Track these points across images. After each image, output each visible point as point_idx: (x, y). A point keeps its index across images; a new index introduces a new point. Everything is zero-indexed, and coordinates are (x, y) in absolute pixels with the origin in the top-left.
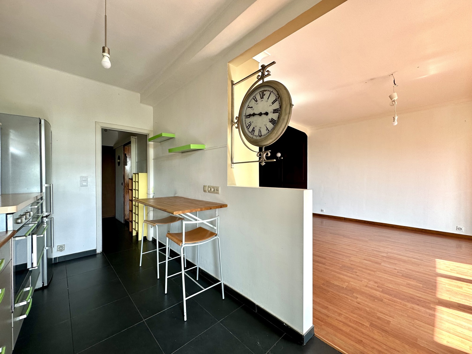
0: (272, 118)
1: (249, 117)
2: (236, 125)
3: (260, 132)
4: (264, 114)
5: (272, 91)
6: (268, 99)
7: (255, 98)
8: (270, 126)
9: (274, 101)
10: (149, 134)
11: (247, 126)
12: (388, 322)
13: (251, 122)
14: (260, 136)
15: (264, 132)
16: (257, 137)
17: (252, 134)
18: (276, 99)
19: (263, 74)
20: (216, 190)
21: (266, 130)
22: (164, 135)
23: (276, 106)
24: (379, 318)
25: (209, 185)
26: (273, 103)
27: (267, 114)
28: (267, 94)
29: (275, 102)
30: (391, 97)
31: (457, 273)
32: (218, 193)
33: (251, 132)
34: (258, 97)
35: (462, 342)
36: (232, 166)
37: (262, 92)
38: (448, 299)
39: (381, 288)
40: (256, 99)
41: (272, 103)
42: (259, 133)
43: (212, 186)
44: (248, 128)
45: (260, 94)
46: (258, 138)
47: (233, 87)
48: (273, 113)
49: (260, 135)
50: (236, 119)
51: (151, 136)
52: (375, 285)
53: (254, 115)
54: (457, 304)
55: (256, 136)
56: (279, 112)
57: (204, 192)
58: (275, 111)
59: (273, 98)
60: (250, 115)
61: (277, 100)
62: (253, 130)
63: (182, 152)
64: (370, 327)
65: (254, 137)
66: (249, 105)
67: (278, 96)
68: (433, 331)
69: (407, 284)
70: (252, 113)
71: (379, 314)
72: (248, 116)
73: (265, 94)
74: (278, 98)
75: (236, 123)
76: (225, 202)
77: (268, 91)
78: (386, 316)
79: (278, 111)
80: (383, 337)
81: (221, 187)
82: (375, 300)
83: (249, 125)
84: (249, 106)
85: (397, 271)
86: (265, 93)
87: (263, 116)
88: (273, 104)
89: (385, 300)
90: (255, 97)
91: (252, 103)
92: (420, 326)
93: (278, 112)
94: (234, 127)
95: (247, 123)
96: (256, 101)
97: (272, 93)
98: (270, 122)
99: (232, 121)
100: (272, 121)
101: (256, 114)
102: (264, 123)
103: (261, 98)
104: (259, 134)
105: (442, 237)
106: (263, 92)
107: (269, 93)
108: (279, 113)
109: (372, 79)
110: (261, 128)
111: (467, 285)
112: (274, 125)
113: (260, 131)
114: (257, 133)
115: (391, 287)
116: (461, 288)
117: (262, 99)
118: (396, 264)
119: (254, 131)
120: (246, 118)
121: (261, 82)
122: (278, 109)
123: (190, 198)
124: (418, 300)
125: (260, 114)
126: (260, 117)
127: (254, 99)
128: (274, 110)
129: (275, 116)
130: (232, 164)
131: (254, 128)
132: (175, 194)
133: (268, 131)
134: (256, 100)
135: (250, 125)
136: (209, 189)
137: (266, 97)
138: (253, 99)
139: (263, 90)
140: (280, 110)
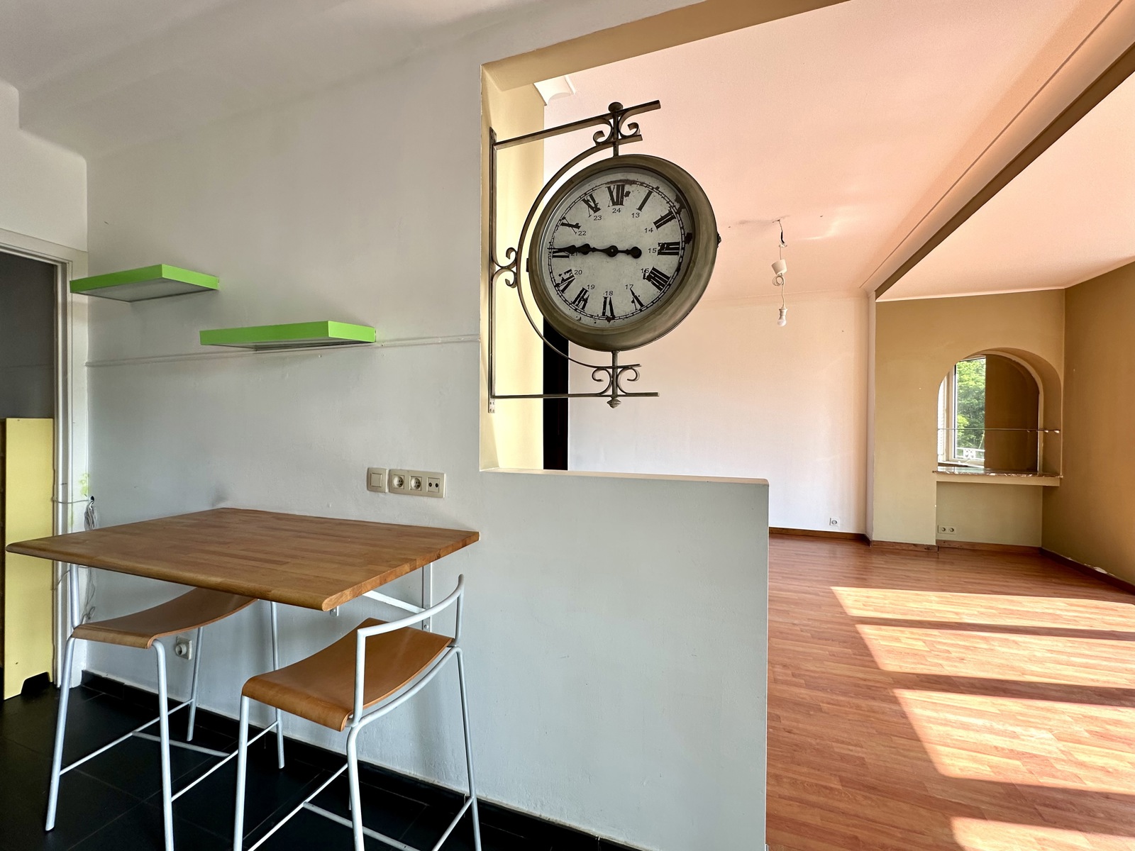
0: (654, 269)
1: (568, 257)
2: (509, 276)
3: (608, 307)
4: (627, 252)
5: (657, 188)
6: (640, 209)
7: (589, 198)
8: (648, 292)
9: (662, 218)
10: (64, 265)
11: (558, 280)
12: (862, 762)
13: (574, 273)
14: (609, 319)
15: (623, 306)
16: (598, 321)
17: (576, 310)
18: (670, 213)
19: (616, 129)
20: (430, 485)
21: (633, 302)
22: (168, 272)
23: (671, 232)
24: (843, 758)
25: (393, 467)
26: (659, 223)
27: (635, 253)
28: (636, 192)
29: (665, 223)
30: (775, 268)
31: (876, 610)
32: (438, 495)
33: (574, 303)
34: (603, 198)
35: (975, 760)
36: (491, 406)
37: (618, 186)
38: (898, 670)
39: (799, 676)
40: (594, 201)
41: (655, 223)
42: (604, 308)
43: (408, 471)
44: (561, 288)
45: (609, 188)
46: (603, 323)
47: (494, 152)
48: (660, 253)
49: (608, 313)
50: (508, 255)
51: (76, 274)
52: (786, 671)
53: (586, 250)
54: (915, 676)
55: (592, 316)
56: (681, 252)
57: (368, 492)
58: (665, 249)
59: (658, 207)
60: (572, 250)
61: (673, 218)
62: (582, 298)
63: (258, 348)
64: (845, 788)
65: (586, 321)
66: (564, 218)
67: (678, 206)
68: (926, 752)
69: (830, 655)
70: (578, 244)
71: (838, 748)
72: (560, 250)
73: (628, 194)
74: (678, 212)
75: (508, 268)
76: (470, 524)
77: (642, 184)
78: (851, 747)
79: (678, 249)
80: (879, 807)
81: (447, 475)
82: (812, 713)
83: (563, 280)
84: (564, 221)
85: (798, 628)
86: (627, 188)
87: (621, 257)
88: (658, 227)
89: (825, 706)
90: (591, 196)
91: (581, 213)
92: (908, 750)
93: (677, 254)
94: (500, 282)
95: (555, 274)
96: (596, 209)
97: (654, 194)
98: (649, 278)
99: (492, 260)
100: (654, 277)
101: (594, 250)
102: (625, 282)
103: (614, 204)
104: (604, 314)
105: (812, 541)
106: (623, 186)
107: (643, 192)
108: (682, 257)
109: (743, 223)
110: (611, 293)
111: (900, 631)
112: (660, 289)
113: (607, 303)
114: (595, 306)
115: (812, 668)
116: (897, 640)
117: (617, 207)
118: (787, 612)
119: (586, 301)
120: (554, 257)
121: (608, 153)
122: (678, 243)
123: (297, 513)
124: (869, 687)
125: (612, 252)
126: (609, 259)
127: (587, 202)
128: (664, 244)
129: (667, 265)
130: (492, 400)
131: (584, 291)
132: (220, 498)
133: (638, 307)
134: (596, 205)
135: (568, 282)
136: (396, 481)
137: (632, 201)
138: (584, 200)
139: (622, 178)
140: (683, 249)
